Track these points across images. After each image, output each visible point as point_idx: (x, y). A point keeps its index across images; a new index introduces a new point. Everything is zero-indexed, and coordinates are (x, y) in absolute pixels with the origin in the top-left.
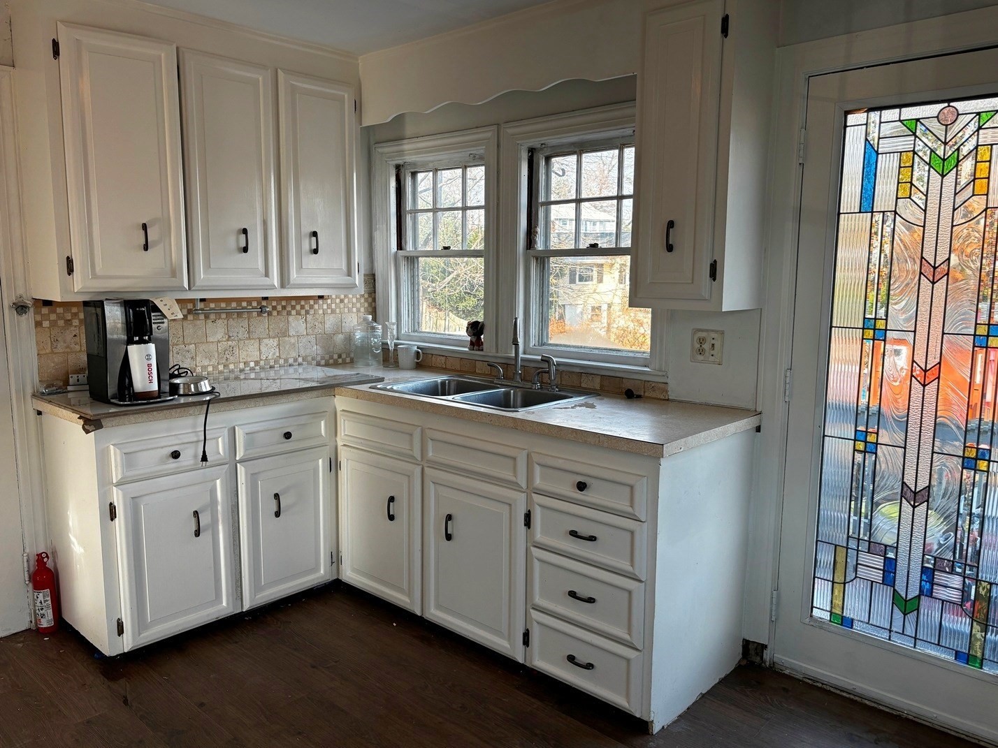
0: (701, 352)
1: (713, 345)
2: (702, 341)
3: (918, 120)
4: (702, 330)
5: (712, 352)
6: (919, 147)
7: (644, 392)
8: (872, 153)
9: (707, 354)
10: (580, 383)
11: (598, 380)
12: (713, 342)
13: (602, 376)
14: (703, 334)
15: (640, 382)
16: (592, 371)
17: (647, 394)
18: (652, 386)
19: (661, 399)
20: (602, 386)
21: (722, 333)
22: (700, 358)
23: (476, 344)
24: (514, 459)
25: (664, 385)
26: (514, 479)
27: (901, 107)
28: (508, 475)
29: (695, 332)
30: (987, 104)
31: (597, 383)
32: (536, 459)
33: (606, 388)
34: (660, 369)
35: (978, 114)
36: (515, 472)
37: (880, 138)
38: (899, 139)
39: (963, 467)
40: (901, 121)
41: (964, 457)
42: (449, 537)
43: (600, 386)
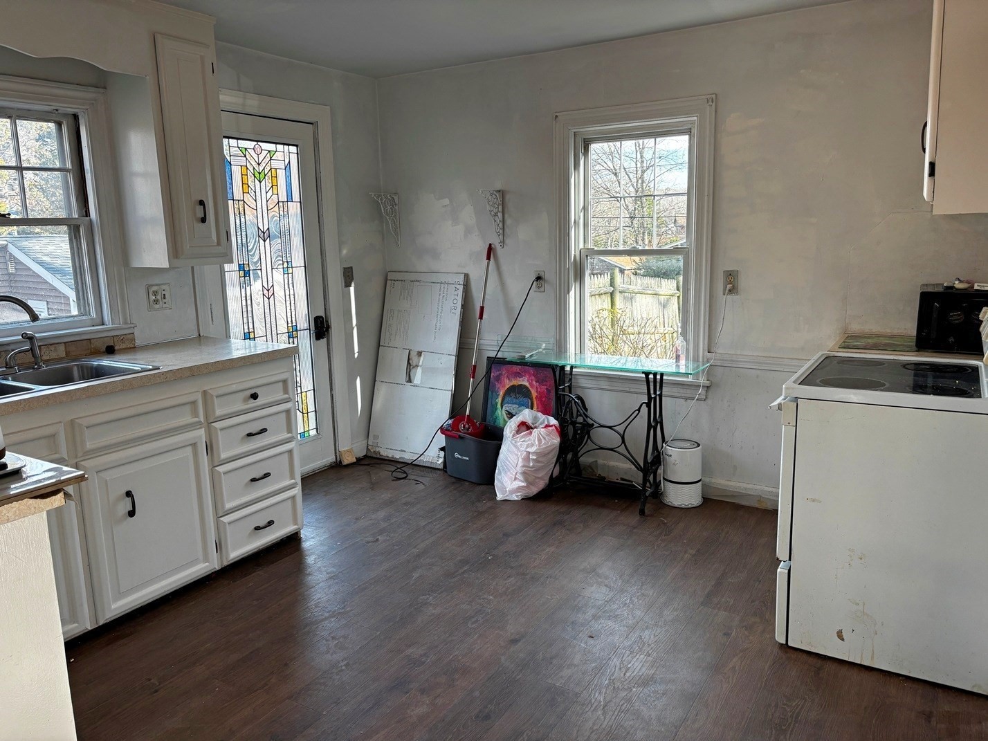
0: (156, 302)
1: (164, 295)
2: (155, 293)
3: (246, 149)
4: (153, 285)
5: (164, 301)
6: (249, 164)
7: (115, 346)
8: (228, 163)
9: (161, 303)
11: (62, 348)
12: (164, 293)
13: (65, 343)
14: (155, 288)
15: (109, 338)
16: (52, 341)
17: (118, 347)
18: (122, 339)
19: (131, 348)
20: (67, 353)
22: (157, 306)
24: (194, 403)
25: (131, 336)
26: (197, 419)
27: (238, 139)
28: (188, 419)
29: (149, 287)
30: (271, 147)
31: (61, 351)
32: (215, 393)
33: (73, 354)
34: (126, 323)
35: (269, 151)
36: (195, 414)
37: (230, 156)
38: (239, 158)
39: (289, 338)
40: (239, 148)
41: (288, 333)
42: (132, 513)
43: (66, 352)
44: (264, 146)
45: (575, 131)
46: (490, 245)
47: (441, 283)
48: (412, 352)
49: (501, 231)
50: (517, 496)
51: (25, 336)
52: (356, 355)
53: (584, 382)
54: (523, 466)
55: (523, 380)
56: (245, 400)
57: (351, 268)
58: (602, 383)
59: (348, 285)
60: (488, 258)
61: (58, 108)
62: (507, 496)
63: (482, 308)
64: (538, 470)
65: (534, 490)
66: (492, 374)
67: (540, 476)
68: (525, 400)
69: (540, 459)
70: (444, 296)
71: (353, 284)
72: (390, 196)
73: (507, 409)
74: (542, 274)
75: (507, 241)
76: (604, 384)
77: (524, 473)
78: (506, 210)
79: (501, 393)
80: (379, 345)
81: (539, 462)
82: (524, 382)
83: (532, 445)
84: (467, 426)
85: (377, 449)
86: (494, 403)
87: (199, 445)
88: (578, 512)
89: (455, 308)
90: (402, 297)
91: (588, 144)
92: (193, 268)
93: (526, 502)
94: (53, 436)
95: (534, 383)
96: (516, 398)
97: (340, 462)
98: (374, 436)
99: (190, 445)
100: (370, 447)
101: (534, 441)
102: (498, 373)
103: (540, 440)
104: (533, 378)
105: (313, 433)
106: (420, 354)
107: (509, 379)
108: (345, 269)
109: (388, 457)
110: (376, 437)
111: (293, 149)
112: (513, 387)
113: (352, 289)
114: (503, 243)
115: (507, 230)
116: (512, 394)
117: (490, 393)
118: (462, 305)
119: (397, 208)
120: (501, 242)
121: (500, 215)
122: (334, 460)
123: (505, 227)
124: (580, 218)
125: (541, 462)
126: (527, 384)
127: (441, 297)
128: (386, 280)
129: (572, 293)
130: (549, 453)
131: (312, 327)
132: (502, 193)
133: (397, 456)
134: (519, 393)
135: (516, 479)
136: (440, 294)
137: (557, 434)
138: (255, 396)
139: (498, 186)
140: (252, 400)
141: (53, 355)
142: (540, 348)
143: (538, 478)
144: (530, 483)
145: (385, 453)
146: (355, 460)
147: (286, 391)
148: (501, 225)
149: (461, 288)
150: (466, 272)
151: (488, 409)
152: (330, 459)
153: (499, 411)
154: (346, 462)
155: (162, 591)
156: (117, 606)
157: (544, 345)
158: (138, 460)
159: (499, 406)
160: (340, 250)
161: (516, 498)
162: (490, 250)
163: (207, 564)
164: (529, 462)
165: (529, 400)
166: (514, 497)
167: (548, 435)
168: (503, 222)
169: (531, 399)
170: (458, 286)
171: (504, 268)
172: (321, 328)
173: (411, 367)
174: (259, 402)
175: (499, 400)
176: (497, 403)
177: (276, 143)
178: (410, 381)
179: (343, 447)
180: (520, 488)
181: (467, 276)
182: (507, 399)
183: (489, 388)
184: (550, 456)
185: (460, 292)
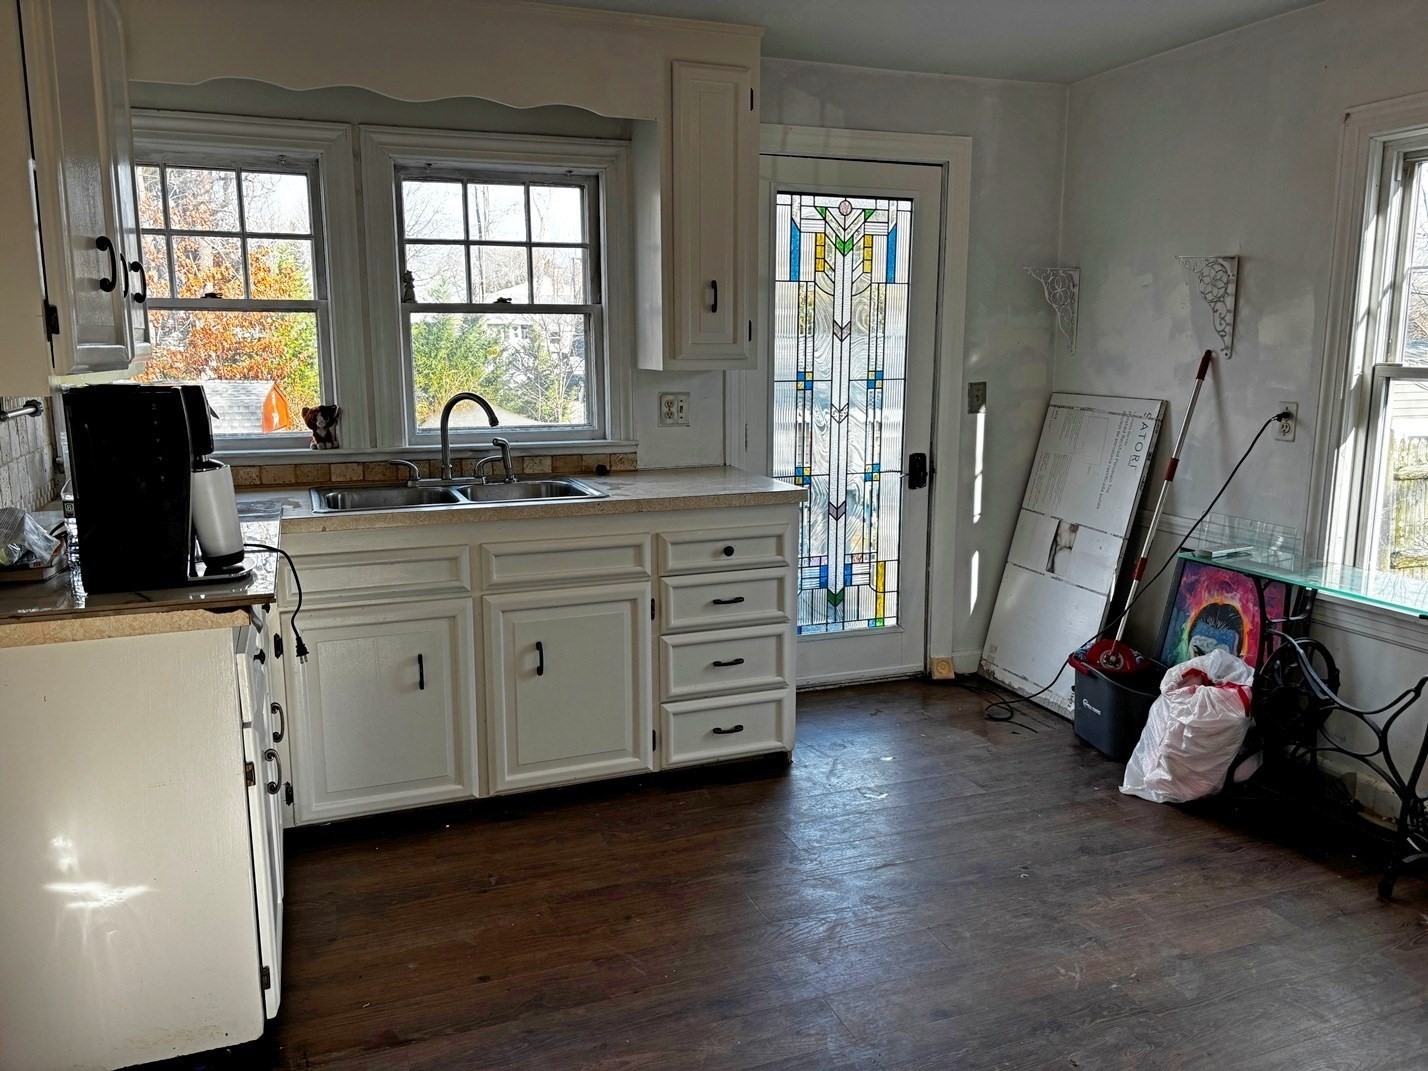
0: (670, 415)
1: (681, 407)
2: (670, 404)
3: (826, 208)
4: (667, 394)
5: (681, 415)
6: (829, 230)
7: (611, 466)
8: (796, 230)
9: (676, 417)
10: (523, 469)
11: (548, 462)
12: (680, 404)
13: (552, 456)
14: (670, 398)
16: (540, 453)
17: (613, 468)
18: (621, 458)
19: (631, 471)
20: (554, 469)
21: (688, 394)
22: (669, 421)
23: (326, 439)
24: (638, 547)
25: (632, 456)
26: (639, 569)
27: (815, 195)
28: (630, 567)
29: (662, 396)
30: (869, 204)
31: (547, 466)
32: (669, 539)
33: (561, 470)
34: (628, 439)
35: (864, 210)
36: (639, 561)
37: (801, 219)
38: (815, 222)
39: (865, 481)
40: (815, 207)
41: (865, 473)
42: (540, 671)
43: (552, 468)
44: (855, 202)
45: (1385, 139)
46: (1209, 353)
47: (1124, 414)
48: (1062, 524)
49: (1229, 329)
50: (1158, 795)
51: (496, 442)
52: (976, 519)
53: (1347, 620)
54: (1168, 746)
55: (1232, 598)
56: (716, 554)
57: (985, 384)
58: (1384, 627)
59: (974, 410)
60: (1201, 375)
61: (571, 169)
62: (1142, 790)
63: (1175, 462)
64: (1195, 759)
65: (1187, 794)
66: (1184, 579)
67: (1200, 769)
68: (1231, 633)
69: (1202, 741)
70: (1123, 436)
71: (983, 409)
72: (1064, 272)
73: (1198, 644)
74: (1292, 409)
75: (1239, 347)
76: (1388, 631)
77: (1169, 758)
78: (1242, 291)
79: (1193, 614)
80: (1020, 508)
81: (1196, 744)
82: (1234, 601)
83: (1188, 713)
84: (1113, 658)
85: (993, 668)
86: (1178, 629)
87: (640, 602)
88: (1250, 854)
89: (1136, 458)
90: (1063, 435)
91: (1413, 164)
92: (724, 372)
93: (1170, 808)
94: (454, 560)
95: (1251, 605)
96: (1216, 627)
97: (930, 673)
98: (992, 646)
99: (630, 600)
100: (983, 663)
101: (1193, 706)
102: (1194, 578)
103: (1203, 707)
104: (1251, 596)
105: (891, 622)
106: (1074, 528)
107: (1210, 592)
108: (971, 385)
109: (1004, 682)
110: (994, 649)
111: (906, 205)
112: (1214, 606)
113: (981, 417)
114: (1231, 349)
115: (1240, 328)
116: (1210, 620)
117: (1175, 609)
118: (1149, 454)
119: (1076, 290)
120: (1226, 348)
121: (1230, 301)
122: (922, 669)
123: (1238, 320)
124: (1380, 305)
125: (1203, 747)
126: (1237, 605)
127: (1119, 438)
128: (1048, 405)
129: (1347, 448)
130: (1218, 733)
131: (906, 469)
132: (1239, 262)
133: (1016, 684)
134: (1220, 617)
135: (1159, 765)
136: (1118, 433)
137: (1242, 704)
138: (729, 551)
139: (1234, 251)
140: (724, 557)
141: (537, 469)
142: (1274, 545)
143: (1197, 774)
144: (1178, 778)
145: (1002, 676)
146: (952, 676)
147: (780, 551)
148: (1229, 318)
149: (1151, 424)
150: (1165, 399)
151: (1168, 638)
152: (916, 666)
153: (1183, 646)
154: (936, 676)
155: (572, 777)
156: (512, 780)
157: (1281, 539)
158: (557, 607)
159: (1185, 636)
160: (966, 355)
161: (1155, 799)
162: (1208, 358)
163: (637, 760)
164: (1182, 741)
165: (1237, 636)
166: (1153, 796)
167: (1221, 702)
168: (1236, 312)
169: (1241, 633)
170: (1148, 422)
171: (1228, 394)
172: (918, 471)
173: (1058, 548)
174: (734, 560)
175: (1187, 626)
176: (1182, 631)
177: (876, 198)
178: (1052, 570)
179: (935, 655)
180: (1161, 783)
181: (1165, 406)
182: (1201, 625)
183: (1176, 602)
184: (1221, 739)
185: (1149, 433)
